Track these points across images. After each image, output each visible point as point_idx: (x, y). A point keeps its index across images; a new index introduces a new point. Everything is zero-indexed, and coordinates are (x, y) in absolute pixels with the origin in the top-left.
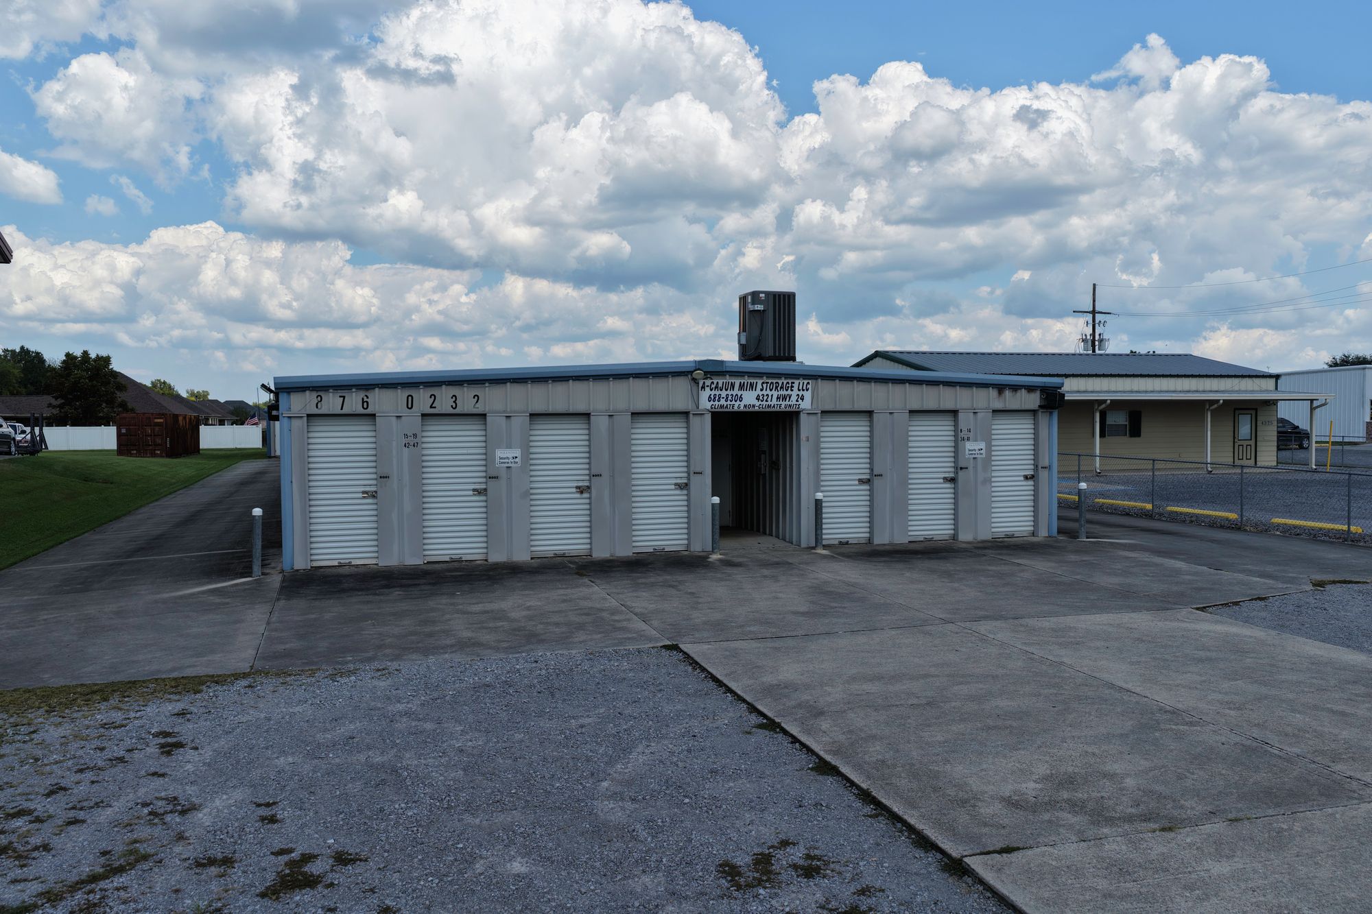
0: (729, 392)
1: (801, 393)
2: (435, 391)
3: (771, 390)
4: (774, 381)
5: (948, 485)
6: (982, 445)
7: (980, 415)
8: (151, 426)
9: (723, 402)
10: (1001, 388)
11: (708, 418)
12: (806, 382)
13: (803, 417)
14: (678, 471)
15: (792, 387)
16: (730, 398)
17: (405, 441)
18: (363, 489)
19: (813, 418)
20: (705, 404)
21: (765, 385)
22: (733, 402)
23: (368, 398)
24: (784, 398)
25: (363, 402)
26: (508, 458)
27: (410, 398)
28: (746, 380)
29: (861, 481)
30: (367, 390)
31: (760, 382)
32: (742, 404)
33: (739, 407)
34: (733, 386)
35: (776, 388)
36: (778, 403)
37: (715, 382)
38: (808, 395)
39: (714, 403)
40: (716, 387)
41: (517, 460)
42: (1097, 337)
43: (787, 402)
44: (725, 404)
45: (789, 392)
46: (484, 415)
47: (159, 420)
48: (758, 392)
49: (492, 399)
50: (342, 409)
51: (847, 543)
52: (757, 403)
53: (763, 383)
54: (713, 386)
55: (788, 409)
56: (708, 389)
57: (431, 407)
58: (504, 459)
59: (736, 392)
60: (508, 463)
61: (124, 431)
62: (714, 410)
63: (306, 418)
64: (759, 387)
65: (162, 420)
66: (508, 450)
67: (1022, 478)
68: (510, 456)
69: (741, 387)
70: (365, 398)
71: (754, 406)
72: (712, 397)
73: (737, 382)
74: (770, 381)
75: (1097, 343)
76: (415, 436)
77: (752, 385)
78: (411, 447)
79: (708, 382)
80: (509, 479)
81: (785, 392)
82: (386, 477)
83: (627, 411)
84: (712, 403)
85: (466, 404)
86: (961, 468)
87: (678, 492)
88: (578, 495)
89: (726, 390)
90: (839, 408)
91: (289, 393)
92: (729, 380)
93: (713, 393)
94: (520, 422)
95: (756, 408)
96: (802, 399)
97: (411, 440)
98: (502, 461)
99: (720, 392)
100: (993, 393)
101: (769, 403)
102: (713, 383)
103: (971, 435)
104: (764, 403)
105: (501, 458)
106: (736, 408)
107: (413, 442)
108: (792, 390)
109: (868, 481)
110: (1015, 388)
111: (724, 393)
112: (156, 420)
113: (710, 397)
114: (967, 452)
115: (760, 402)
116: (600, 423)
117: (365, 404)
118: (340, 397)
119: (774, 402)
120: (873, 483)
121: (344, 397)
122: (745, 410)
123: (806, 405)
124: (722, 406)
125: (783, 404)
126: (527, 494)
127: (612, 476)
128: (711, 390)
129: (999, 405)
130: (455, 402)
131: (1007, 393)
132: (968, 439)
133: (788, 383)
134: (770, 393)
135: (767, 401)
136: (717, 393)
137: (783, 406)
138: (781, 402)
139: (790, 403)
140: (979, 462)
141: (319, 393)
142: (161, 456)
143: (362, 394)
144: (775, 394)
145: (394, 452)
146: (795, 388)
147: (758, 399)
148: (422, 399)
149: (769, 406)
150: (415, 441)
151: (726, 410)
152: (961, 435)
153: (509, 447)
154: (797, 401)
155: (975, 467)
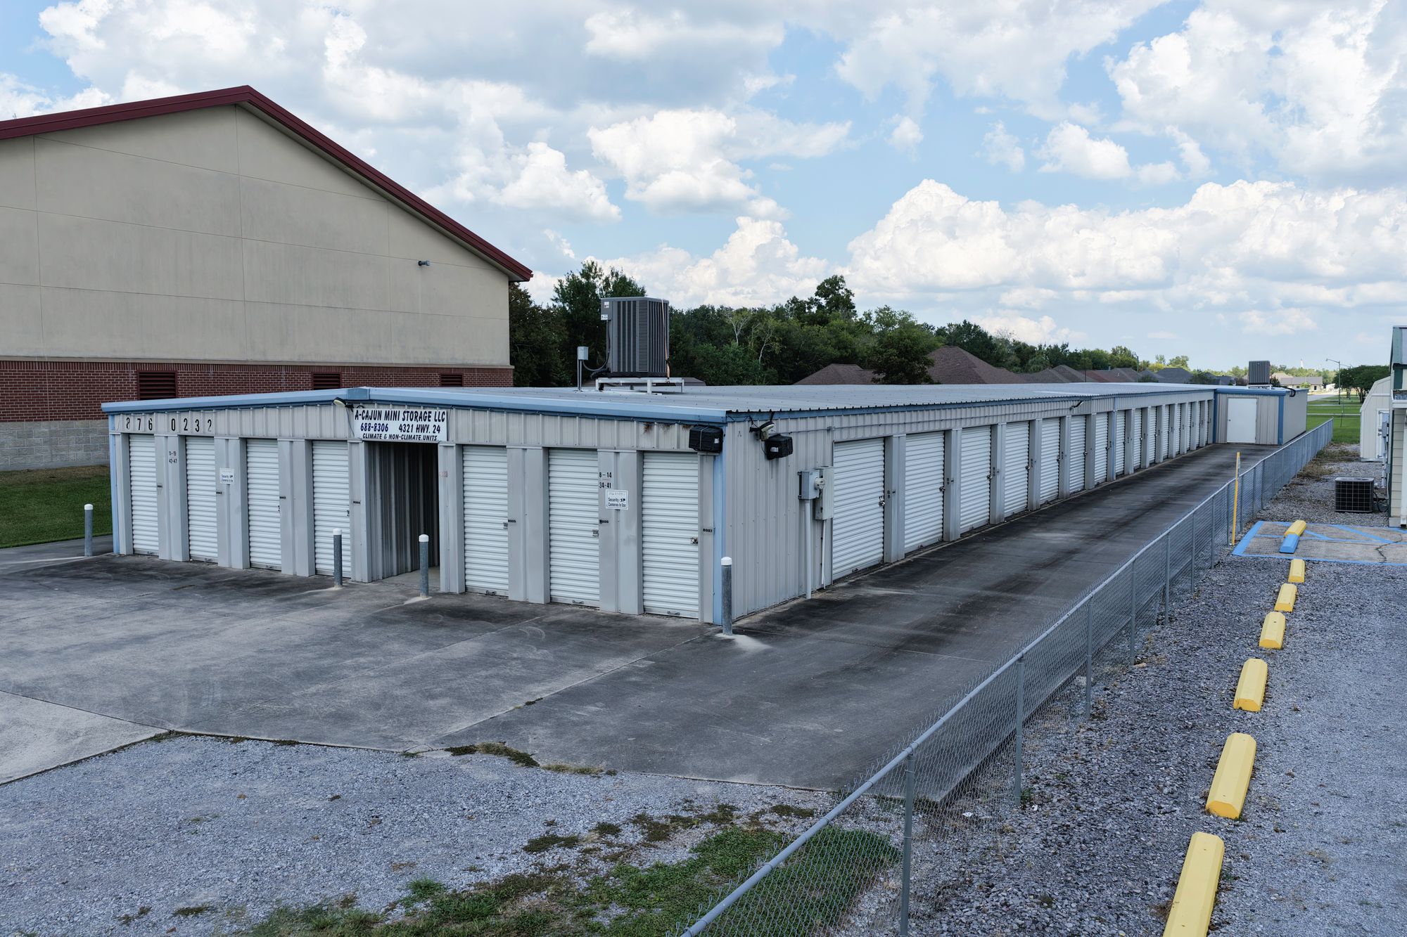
0: (377, 422)
1: (437, 424)
2: (186, 416)
3: (411, 420)
4: (414, 411)
5: (594, 540)
6: (625, 494)
7: (622, 456)
9: (372, 432)
10: (649, 422)
11: (362, 448)
12: (442, 411)
13: (440, 450)
14: (343, 499)
15: (429, 417)
16: (378, 427)
17: (169, 457)
19: (449, 451)
20: (359, 434)
21: (406, 415)
22: (381, 432)
23: (151, 420)
24: (423, 429)
27: (173, 421)
28: (390, 409)
30: (152, 414)
31: (402, 411)
32: (388, 434)
33: (386, 437)
34: (380, 414)
35: (416, 417)
37: (366, 410)
38: (443, 425)
39: (365, 432)
41: (232, 478)
43: (425, 434)
45: (427, 423)
46: (214, 437)
48: (401, 421)
49: (219, 423)
50: (139, 429)
51: (494, 594)
52: (400, 434)
53: (405, 412)
54: (365, 415)
55: (426, 441)
56: (360, 417)
57: (184, 429)
59: (383, 421)
60: (227, 480)
62: (365, 439)
63: (121, 436)
64: (401, 416)
66: (227, 470)
67: (689, 542)
68: (228, 474)
69: (387, 417)
71: (397, 437)
73: (383, 410)
74: (410, 410)
76: (174, 453)
77: (395, 415)
78: (172, 462)
79: (361, 410)
80: (228, 495)
81: (422, 423)
82: (160, 486)
83: (303, 437)
85: (203, 428)
86: (601, 522)
87: (345, 519)
89: (375, 419)
90: (476, 442)
91: (113, 415)
92: (375, 408)
93: (365, 421)
94: (235, 444)
95: (400, 439)
96: (439, 431)
97: (172, 457)
98: (223, 478)
99: (370, 421)
101: (410, 434)
102: (364, 411)
103: (612, 481)
104: (406, 433)
106: (383, 438)
108: (429, 421)
110: (667, 423)
111: (373, 422)
113: (362, 426)
114: (607, 501)
115: (403, 433)
116: (283, 448)
117: (150, 425)
119: (414, 433)
120: (509, 529)
121: (140, 419)
122: (390, 440)
123: (441, 437)
124: (372, 436)
126: (241, 510)
127: (293, 499)
128: (363, 419)
129: (646, 444)
130: (197, 425)
131: (655, 429)
132: (609, 485)
133: (426, 413)
134: (409, 422)
135: (408, 431)
137: (422, 438)
138: (420, 433)
139: (428, 434)
140: (622, 514)
141: (128, 416)
143: (148, 417)
144: (415, 423)
145: (164, 466)
146: (432, 419)
147: (401, 428)
148: (180, 421)
149: (410, 437)
150: (175, 457)
151: (375, 440)
152: (601, 479)
153: (226, 466)
154: (434, 432)
155: (617, 522)
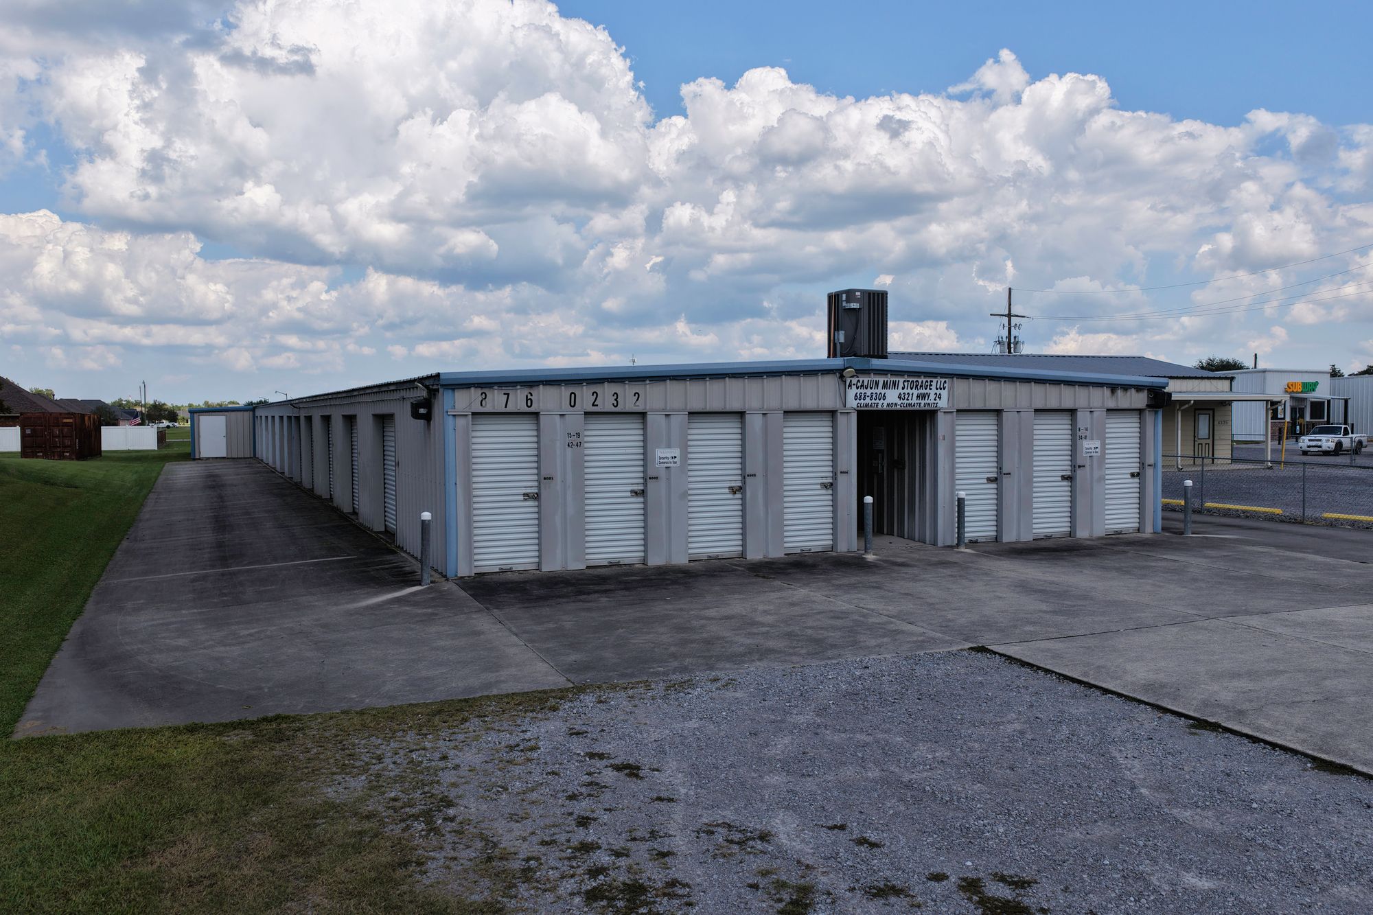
0: (874, 391)
1: (938, 392)
2: (598, 389)
3: (912, 389)
4: (915, 380)
5: (1065, 483)
6: (1097, 444)
7: (1095, 414)
8: (58, 426)
9: (868, 400)
10: (1113, 387)
11: (854, 417)
12: (943, 380)
13: (940, 416)
14: (824, 472)
15: (931, 385)
16: (874, 397)
17: (568, 440)
18: (524, 491)
19: (949, 416)
20: (852, 403)
21: (906, 384)
22: (877, 401)
23: (531, 395)
24: (924, 396)
25: (527, 400)
26: (667, 458)
27: (573, 395)
28: (890, 379)
29: (989, 480)
30: (531, 387)
31: (901, 380)
32: (885, 403)
33: (882, 406)
34: (877, 384)
35: (917, 386)
36: (918, 401)
37: (861, 380)
38: (944, 393)
39: (860, 402)
40: (862, 386)
41: (676, 460)
42: (1012, 340)
43: (926, 401)
44: (870, 402)
45: (928, 391)
46: (643, 415)
47: (68, 421)
48: (900, 390)
49: (653, 397)
50: (506, 407)
51: (976, 542)
52: (899, 402)
53: (904, 381)
54: (859, 384)
55: (927, 408)
56: (854, 387)
57: (593, 405)
58: (664, 458)
59: (880, 390)
60: (667, 463)
61: (28, 432)
62: (859, 409)
63: (470, 416)
64: (901, 385)
65: (71, 421)
66: (668, 450)
67: (1129, 476)
68: (669, 455)
69: (885, 385)
70: (529, 396)
71: (896, 404)
72: (858, 395)
73: (881, 380)
74: (911, 380)
75: (1012, 346)
76: (578, 435)
77: (894, 384)
78: (575, 447)
79: (854, 380)
80: (669, 479)
81: (923, 391)
82: (550, 478)
83: (779, 409)
84: (858, 401)
85: (628, 403)
86: (1079, 467)
87: (824, 492)
88: (730, 496)
89: (871, 388)
90: (972, 407)
91: (453, 390)
92: (874, 378)
93: (859, 391)
94: (679, 420)
95: (898, 407)
96: (940, 398)
97: (575, 440)
98: (662, 461)
99: (865, 391)
100: (1107, 392)
101: (910, 401)
102: (859, 381)
103: (1088, 433)
104: (905, 401)
105: (661, 458)
106: (880, 406)
107: (575, 442)
108: (930, 389)
109: (995, 480)
110: (1126, 387)
111: (869, 392)
112: (65, 421)
113: (856, 396)
114: (1085, 450)
115: (902, 401)
116: (755, 422)
117: (529, 402)
118: (505, 394)
119: (915, 400)
120: (1002, 481)
121: (508, 394)
122: (888, 408)
123: (943, 403)
124: (867, 405)
125: (923, 402)
126: (685, 495)
127: (766, 476)
128: (857, 388)
129: (1111, 404)
130: (616, 400)
131: (1119, 392)
132: (1085, 438)
133: (927, 381)
134: (909, 391)
135: (908, 400)
136: (863, 391)
137: (922, 405)
138: (920, 401)
139: (929, 402)
140: (1095, 460)
141: (484, 390)
142: (70, 458)
143: (526, 391)
144: (915, 392)
145: (558, 452)
146: (933, 387)
147: (900, 397)
148: (585, 396)
149: (910, 405)
150: (579, 440)
151: (871, 409)
152: (1079, 434)
153: (669, 446)
154: (935, 400)
155: (1091, 466)
